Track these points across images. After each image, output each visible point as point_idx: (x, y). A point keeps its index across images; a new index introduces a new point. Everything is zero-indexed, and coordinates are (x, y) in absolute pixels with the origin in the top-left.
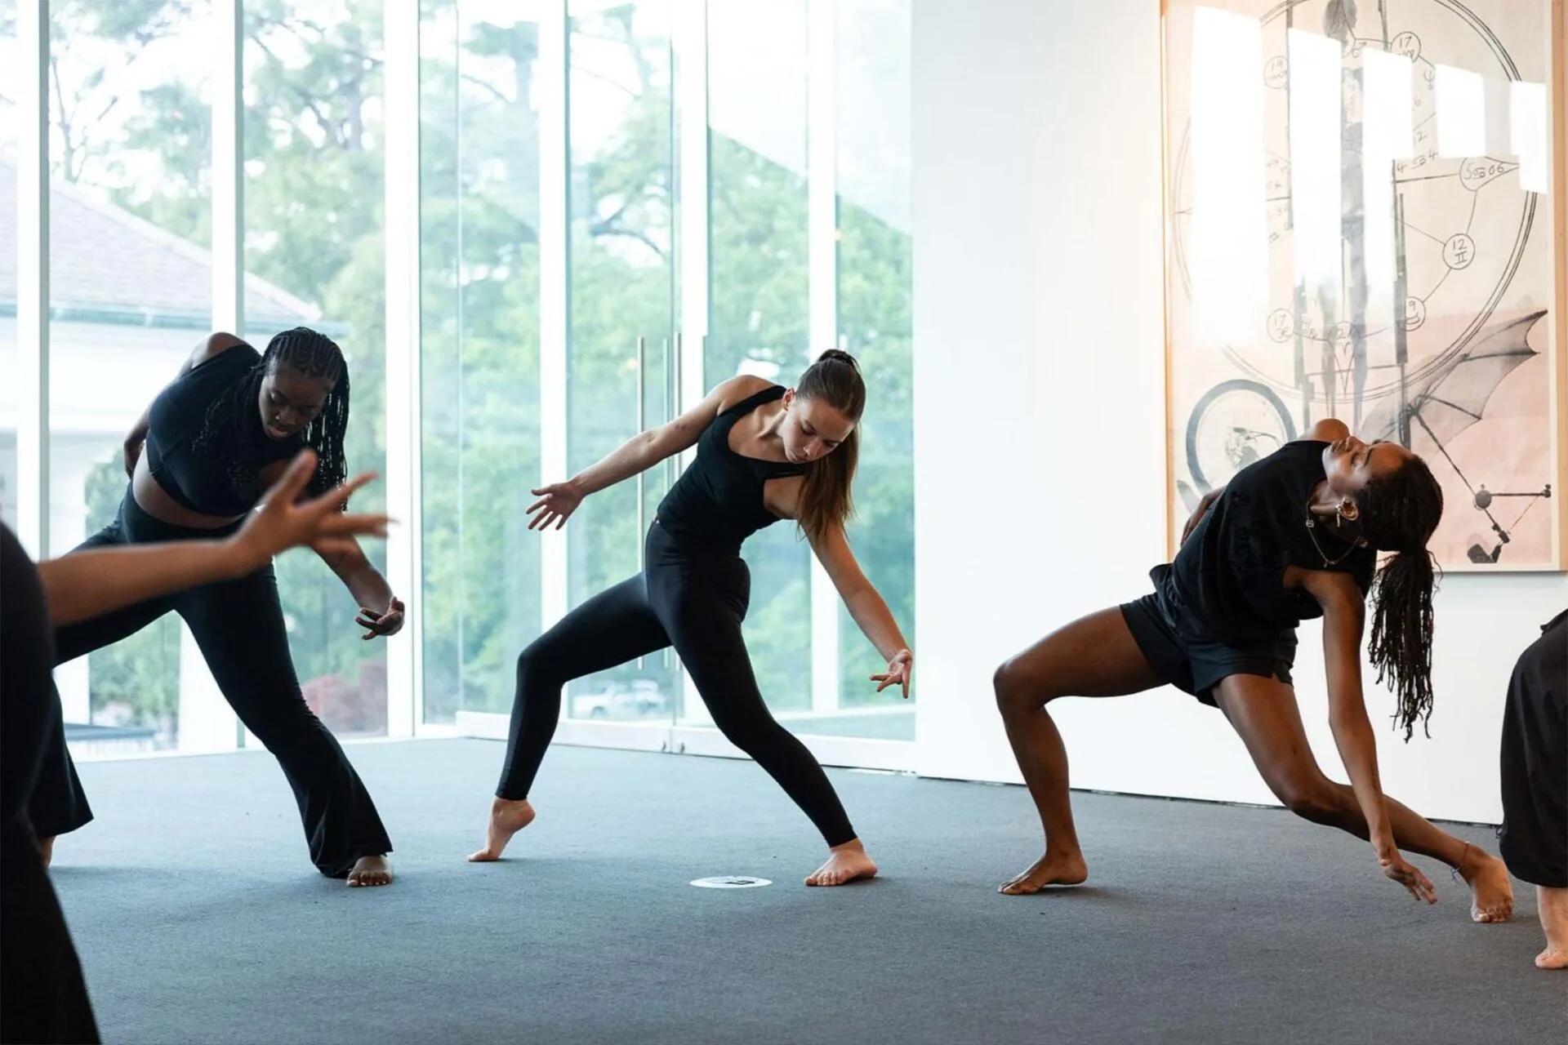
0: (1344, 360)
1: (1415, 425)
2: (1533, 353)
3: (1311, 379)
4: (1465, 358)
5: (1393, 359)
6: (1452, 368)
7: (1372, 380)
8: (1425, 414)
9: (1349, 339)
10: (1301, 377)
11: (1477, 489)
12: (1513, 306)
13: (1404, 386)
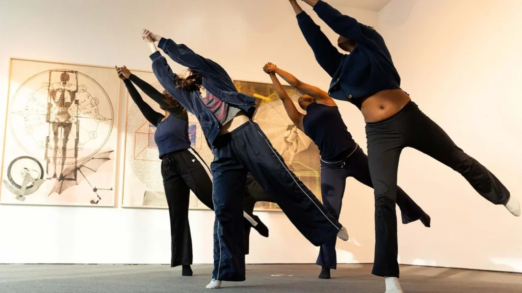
0: (60, 154)
1: (78, 171)
2: (109, 159)
3: (49, 158)
4: (93, 158)
5: (74, 157)
6: (89, 160)
7: (67, 161)
8: (81, 169)
9: (62, 150)
10: (46, 157)
11: (94, 188)
12: (106, 148)
13: (76, 163)
